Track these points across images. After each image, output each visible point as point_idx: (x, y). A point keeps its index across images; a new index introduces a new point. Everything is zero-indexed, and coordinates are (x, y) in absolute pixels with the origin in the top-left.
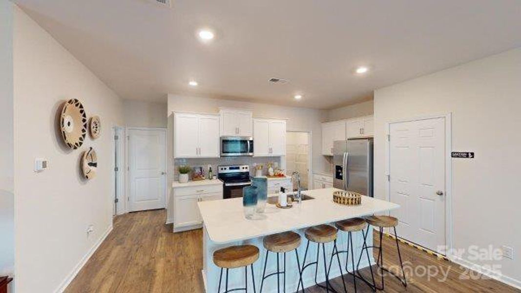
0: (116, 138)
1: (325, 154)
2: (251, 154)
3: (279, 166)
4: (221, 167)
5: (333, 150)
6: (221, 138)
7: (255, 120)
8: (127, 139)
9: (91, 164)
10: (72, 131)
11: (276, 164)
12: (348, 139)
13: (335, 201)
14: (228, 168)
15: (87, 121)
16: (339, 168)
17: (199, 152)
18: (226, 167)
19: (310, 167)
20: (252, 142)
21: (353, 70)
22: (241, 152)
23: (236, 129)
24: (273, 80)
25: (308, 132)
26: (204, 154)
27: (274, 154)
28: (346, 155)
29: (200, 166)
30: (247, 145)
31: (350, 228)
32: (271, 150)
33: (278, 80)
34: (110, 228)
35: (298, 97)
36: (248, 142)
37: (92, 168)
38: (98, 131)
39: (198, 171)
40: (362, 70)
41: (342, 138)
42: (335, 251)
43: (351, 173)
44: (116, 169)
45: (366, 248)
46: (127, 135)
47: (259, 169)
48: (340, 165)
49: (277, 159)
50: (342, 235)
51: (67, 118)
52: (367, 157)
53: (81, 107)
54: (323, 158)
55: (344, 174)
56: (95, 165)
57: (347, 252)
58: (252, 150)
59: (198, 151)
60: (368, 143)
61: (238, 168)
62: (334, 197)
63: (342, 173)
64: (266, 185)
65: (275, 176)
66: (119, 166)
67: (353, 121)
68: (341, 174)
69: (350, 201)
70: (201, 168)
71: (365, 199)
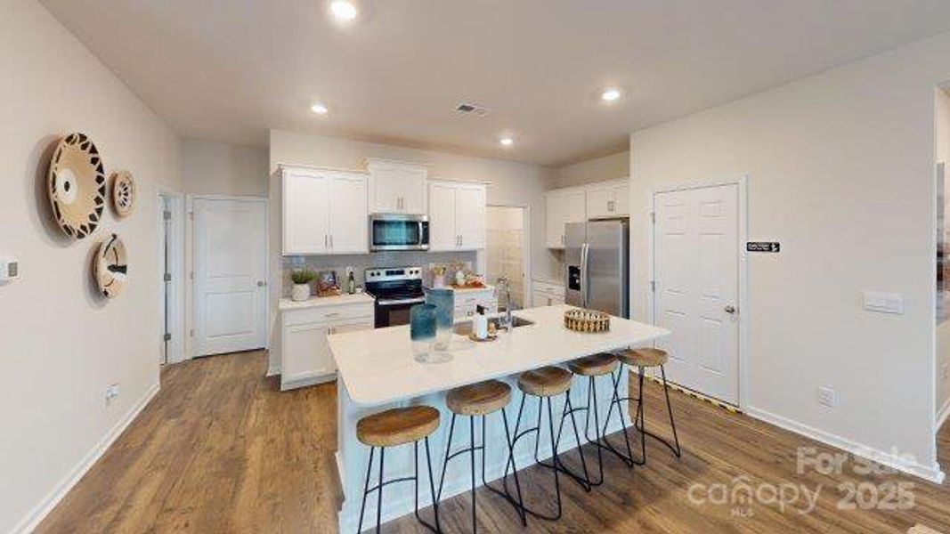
0: (167, 215)
1: (552, 246)
2: (424, 247)
3: (474, 266)
4: (370, 272)
5: (565, 239)
6: (370, 217)
7: (434, 184)
8: (189, 216)
9: (113, 268)
10: (74, 200)
11: (469, 265)
12: (591, 220)
13: (567, 327)
14: (383, 272)
15: (106, 182)
16: (574, 271)
17: (329, 243)
18: (380, 271)
19: (526, 271)
20: (426, 224)
21: (596, 96)
22: (408, 244)
23: (399, 200)
24: (464, 108)
25: (524, 207)
26: (339, 248)
27: (464, 248)
28: (586, 247)
29: (331, 269)
30: (418, 231)
31: (592, 370)
32: (459, 240)
33: (472, 108)
34: (155, 388)
35: (507, 142)
36: (420, 225)
37: (118, 276)
38: (129, 201)
39: (327, 279)
40: (611, 96)
41: (579, 217)
42: (568, 409)
43: (593, 279)
44: (167, 277)
45: (618, 401)
46: (190, 210)
47: (439, 274)
48: (575, 265)
49: (471, 255)
50: (579, 382)
51: (62, 175)
52: (618, 249)
53: (93, 150)
54: (549, 253)
55: (583, 280)
56: (123, 269)
57: (588, 409)
58: (426, 240)
59: (329, 240)
60: (620, 225)
61: (402, 273)
62: (567, 319)
63: (579, 279)
64: (452, 302)
65: (467, 285)
66: (172, 270)
67: (597, 187)
68: (577, 281)
69: (592, 326)
70: (334, 273)
71: (616, 321)
